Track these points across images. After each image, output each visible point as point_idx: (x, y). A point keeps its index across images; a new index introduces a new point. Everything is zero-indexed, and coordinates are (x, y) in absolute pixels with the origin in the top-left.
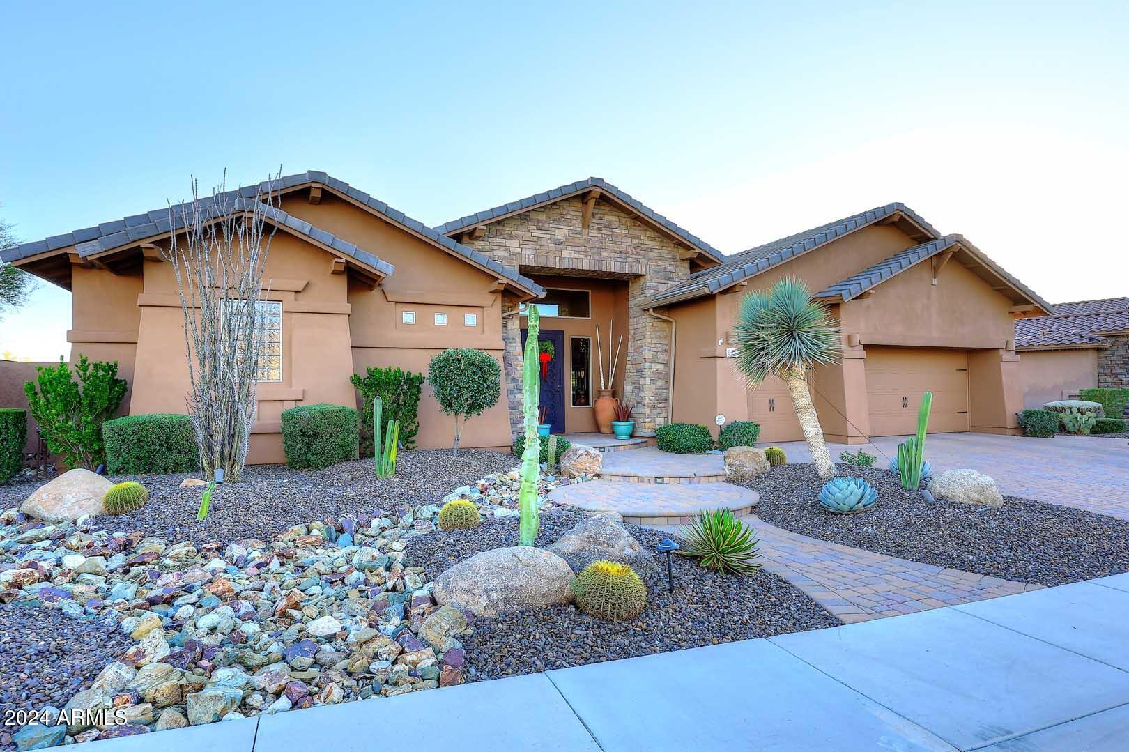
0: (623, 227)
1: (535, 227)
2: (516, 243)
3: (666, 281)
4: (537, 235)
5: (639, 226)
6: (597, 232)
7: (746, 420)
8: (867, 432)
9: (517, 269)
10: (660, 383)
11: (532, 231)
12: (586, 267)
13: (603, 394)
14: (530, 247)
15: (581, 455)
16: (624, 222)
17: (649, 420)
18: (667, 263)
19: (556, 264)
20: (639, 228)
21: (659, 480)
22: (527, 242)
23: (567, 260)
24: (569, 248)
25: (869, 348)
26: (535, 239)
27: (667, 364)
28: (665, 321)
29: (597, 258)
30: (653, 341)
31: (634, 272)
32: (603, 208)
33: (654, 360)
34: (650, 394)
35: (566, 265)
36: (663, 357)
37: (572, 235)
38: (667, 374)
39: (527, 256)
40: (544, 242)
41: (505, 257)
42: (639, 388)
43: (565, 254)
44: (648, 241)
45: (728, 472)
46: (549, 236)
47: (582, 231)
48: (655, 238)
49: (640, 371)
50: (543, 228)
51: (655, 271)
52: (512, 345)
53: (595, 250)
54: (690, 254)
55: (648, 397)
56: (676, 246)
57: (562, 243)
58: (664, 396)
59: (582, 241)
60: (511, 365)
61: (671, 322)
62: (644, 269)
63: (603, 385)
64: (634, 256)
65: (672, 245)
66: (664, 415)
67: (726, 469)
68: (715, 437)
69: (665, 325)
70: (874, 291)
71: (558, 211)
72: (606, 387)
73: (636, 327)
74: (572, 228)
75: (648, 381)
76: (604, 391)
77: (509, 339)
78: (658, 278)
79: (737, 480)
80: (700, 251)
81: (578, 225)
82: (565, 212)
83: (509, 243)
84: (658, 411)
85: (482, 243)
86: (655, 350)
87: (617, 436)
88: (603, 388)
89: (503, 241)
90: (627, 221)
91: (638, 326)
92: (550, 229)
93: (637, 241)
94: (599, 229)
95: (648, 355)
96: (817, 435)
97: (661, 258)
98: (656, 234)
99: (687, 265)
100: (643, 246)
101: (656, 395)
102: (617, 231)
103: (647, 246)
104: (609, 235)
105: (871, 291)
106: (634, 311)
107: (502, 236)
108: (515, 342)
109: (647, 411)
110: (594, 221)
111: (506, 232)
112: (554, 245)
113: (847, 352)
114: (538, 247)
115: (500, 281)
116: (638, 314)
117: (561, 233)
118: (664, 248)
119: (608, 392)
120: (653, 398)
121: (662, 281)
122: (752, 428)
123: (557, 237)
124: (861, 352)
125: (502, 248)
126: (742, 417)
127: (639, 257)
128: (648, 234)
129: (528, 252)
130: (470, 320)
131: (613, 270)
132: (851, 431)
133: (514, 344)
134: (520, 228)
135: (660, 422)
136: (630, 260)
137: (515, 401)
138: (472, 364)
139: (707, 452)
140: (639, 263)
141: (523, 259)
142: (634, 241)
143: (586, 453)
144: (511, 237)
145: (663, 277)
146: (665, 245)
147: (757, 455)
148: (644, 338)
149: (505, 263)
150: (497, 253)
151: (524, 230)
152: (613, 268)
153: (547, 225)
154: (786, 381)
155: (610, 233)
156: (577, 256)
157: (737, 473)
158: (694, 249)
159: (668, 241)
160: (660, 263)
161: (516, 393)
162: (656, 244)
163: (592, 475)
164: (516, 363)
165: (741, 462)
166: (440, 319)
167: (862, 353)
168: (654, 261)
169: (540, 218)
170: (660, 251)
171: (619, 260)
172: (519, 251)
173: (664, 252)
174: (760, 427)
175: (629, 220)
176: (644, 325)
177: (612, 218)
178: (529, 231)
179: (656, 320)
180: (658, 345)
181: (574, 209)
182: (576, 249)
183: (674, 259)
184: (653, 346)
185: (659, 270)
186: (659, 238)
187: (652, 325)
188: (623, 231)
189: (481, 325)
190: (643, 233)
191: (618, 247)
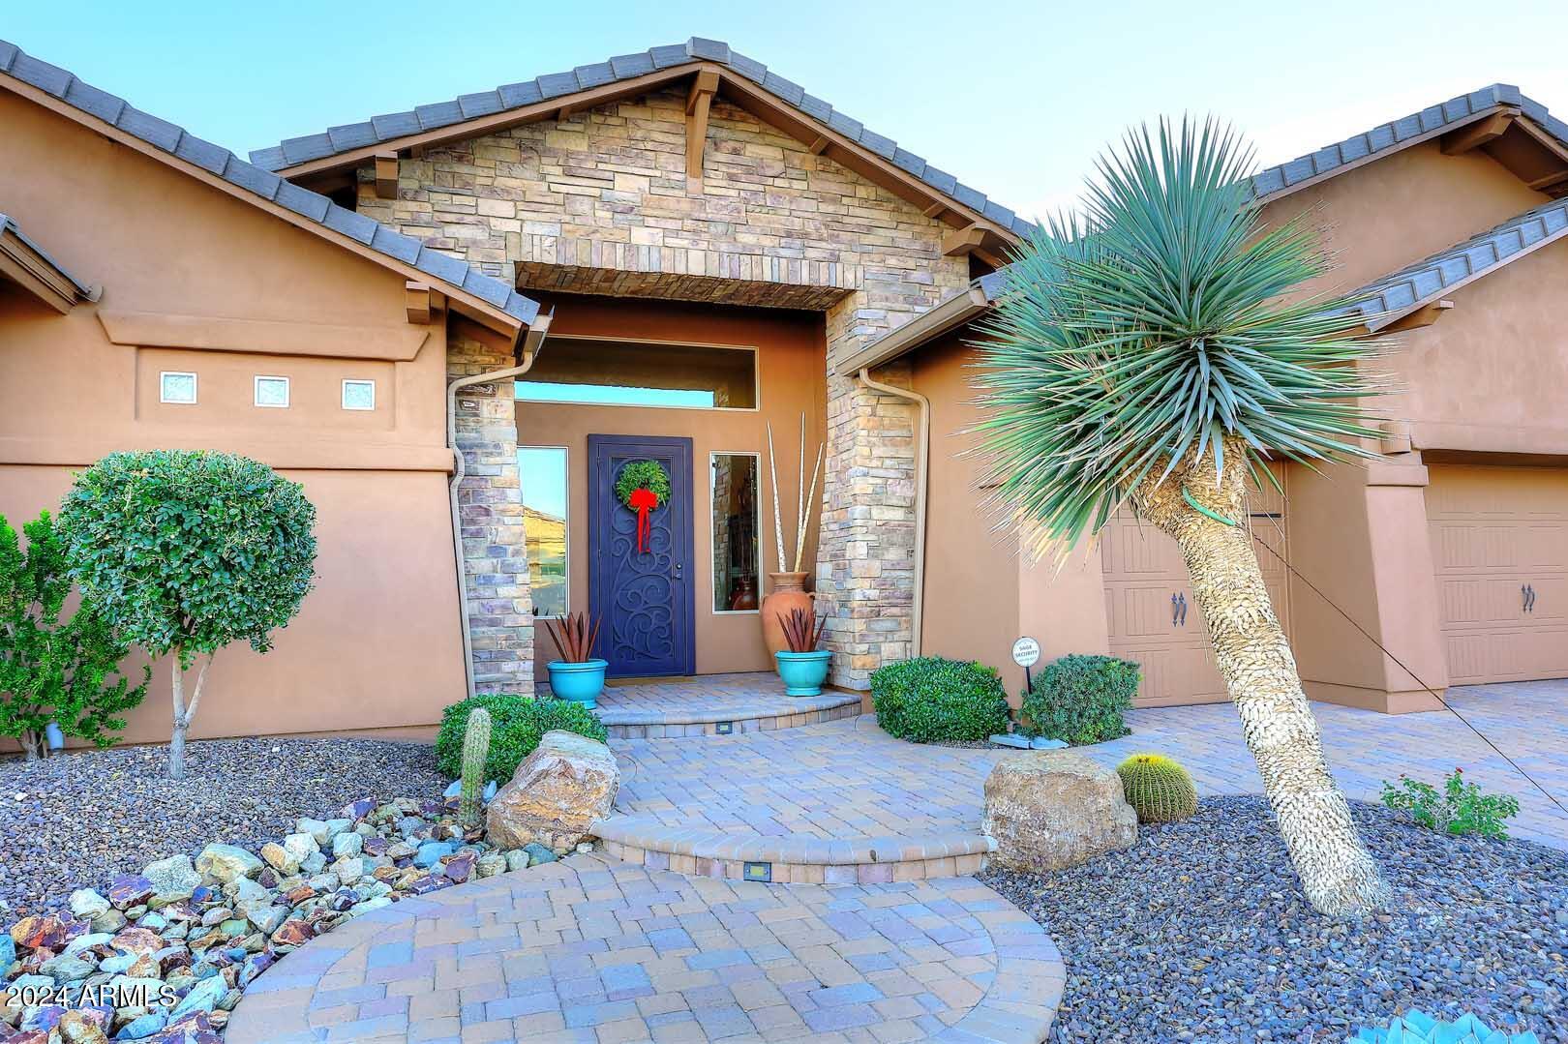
0: (794, 173)
1: (559, 170)
2: (506, 208)
3: (907, 307)
4: (564, 189)
5: (838, 171)
6: (724, 183)
7: (1103, 650)
8: (1438, 678)
9: (509, 271)
10: (894, 554)
11: (550, 179)
12: (697, 269)
13: (781, 582)
14: (541, 217)
15: (545, 774)
16: (797, 162)
17: (864, 647)
18: (911, 264)
19: (615, 260)
20: (841, 178)
21: (757, 872)
22: (534, 205)
23: (644, 251)
24: (651, 221)
25: (1435, 459)
26: (560, 198)
27: (911, 509)
28: (907, 403)
29: (724, 247)
30: (876, 452)
31: (823, 282)
32: (741, 126)
33: (877, 499)
34: (867, 583)
35: (643, 265)
36: (901, 491)
37: (661, 191)
38: (912, 533)
39: (536, 240)
40: (583, 206)
41: (475, 242)
42: (842, 569)
43: (640, 236)
44: (861, 208)
45: (993, 844)
46: (596, 192)
47: (685, 181)
48: (879, 202)
49: (846, 527)
50: (579, 172)
51: (880, 282)
52: (492, 460)
53: (721, 228)
54: (965, 237)
55: (862, 591)
56: (934, 222)
57: (632, 209)
58: (903, 586)
59: (685, 206)
60: (487, 512)
61: (917, 404)
62: (850, 276)
63: (782, 562)
64: (824, 244)
65: (924, 221)
66: (904, 634)
67: (988, 832)
68: (1015, 701)
69: (905, 413)
70: (1450, 304)
71: (621, 131)
72: (790, 567)
73: (840, 420)
74: (658, 173)
75: (862, 549)
76: (782, 577)
77: (481, 446)
78: (887, 299)
79: (1024, 872)
80: (987, 226)
81: (673, 166)
82: (639, 134)
83: (486, 206)
84: (889, 625)
85: (413, 206)
86: (882, 473)
87: (790, 686)
88: (782, 569)
89: (471, 201)
90: (807, 160)
91: (846, 417)
92: (598, 174)
93: (831, 209)
94: (732, 178)
95: (861, 486)
96: (1301, 741)
97: (893, 248)
98: (881, 192)
99: (962, 267)
100: (846, 220)
101: (882, 584)
102: (778, 182)
103: (860, 221)
104: (756, 192)
105: (1443, 304)
106: (836, 382)
107: (467, 188)
108: (500, 454)
109: (859, 626)
110: (720, 157)
111: (480, 181)
112: (609, 215)
113: (1379, 469)
114: (567, 218)
115: (409, 285)
116: (842, 390)
117: (629, 187)
118: (901, 226)
119: (793, 577)
120: (874, 594)
121: (897, 306)
122: (1115, 676)
123: (617, 194)
124: (1414, 469)
125: (468, 219)
126: (1091, 641)
127: (839, 246)
128: (862, 192)
129: (539, 230)
130: (359, 394)
131: (767, 278)
132: (1395, 678)
133: (498, 460)
134: (517, 171)
135: (892, 651)
136: (811, 253)
137: (495, 603)
138: (164, 494)
139: (995, 738)
140: (837, 260)
141: (527, 248)
142: (823, 207)
143: (560, 768)
144: (492, 192)
145: (901, 298)
146: (905, 218)
147: (1090, 787)
148: (854, 444)
149: (475, 256)
150: (451, 230)
151: (527, 174)
152: (768, 272)
153: (591, 165)
154: (1173, 530)
155: (761, 188)
156: (670, 241)
157: (1022, 847)
158: (973, 222)
159: (915, 210)
160: (892, 261)
161: (497, 585)
162: (881, 216)
163: (573, 838)
164: (501, 507)
165: (1035, 810)
166: (272, 391)
167: (1419, 472)
168: (876, 258)
169: (573, 148)
170: (889, 233)
171: (783, 252)
172: (514, 226)
173: (903, 236)
174: (1139, 671)
175: (812, 156)
176: (853, 414)
177: (765, 152)
178: (543, 177)
179: (883, 400)
180: (888, 462)
181: (666, 127)
182: (671, 225)
183: (927, 253)
184: (875, 463)
185: (890, 279)
186: (889, 201)
187: (873, 414)
188: (796, 185)
189: (388, 407)
190: (848, 190)
191: (780, 222)
